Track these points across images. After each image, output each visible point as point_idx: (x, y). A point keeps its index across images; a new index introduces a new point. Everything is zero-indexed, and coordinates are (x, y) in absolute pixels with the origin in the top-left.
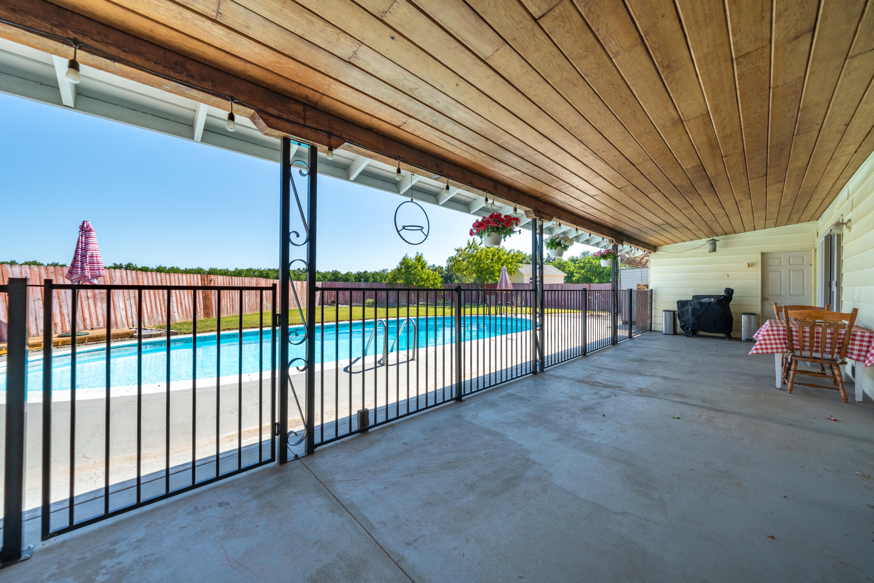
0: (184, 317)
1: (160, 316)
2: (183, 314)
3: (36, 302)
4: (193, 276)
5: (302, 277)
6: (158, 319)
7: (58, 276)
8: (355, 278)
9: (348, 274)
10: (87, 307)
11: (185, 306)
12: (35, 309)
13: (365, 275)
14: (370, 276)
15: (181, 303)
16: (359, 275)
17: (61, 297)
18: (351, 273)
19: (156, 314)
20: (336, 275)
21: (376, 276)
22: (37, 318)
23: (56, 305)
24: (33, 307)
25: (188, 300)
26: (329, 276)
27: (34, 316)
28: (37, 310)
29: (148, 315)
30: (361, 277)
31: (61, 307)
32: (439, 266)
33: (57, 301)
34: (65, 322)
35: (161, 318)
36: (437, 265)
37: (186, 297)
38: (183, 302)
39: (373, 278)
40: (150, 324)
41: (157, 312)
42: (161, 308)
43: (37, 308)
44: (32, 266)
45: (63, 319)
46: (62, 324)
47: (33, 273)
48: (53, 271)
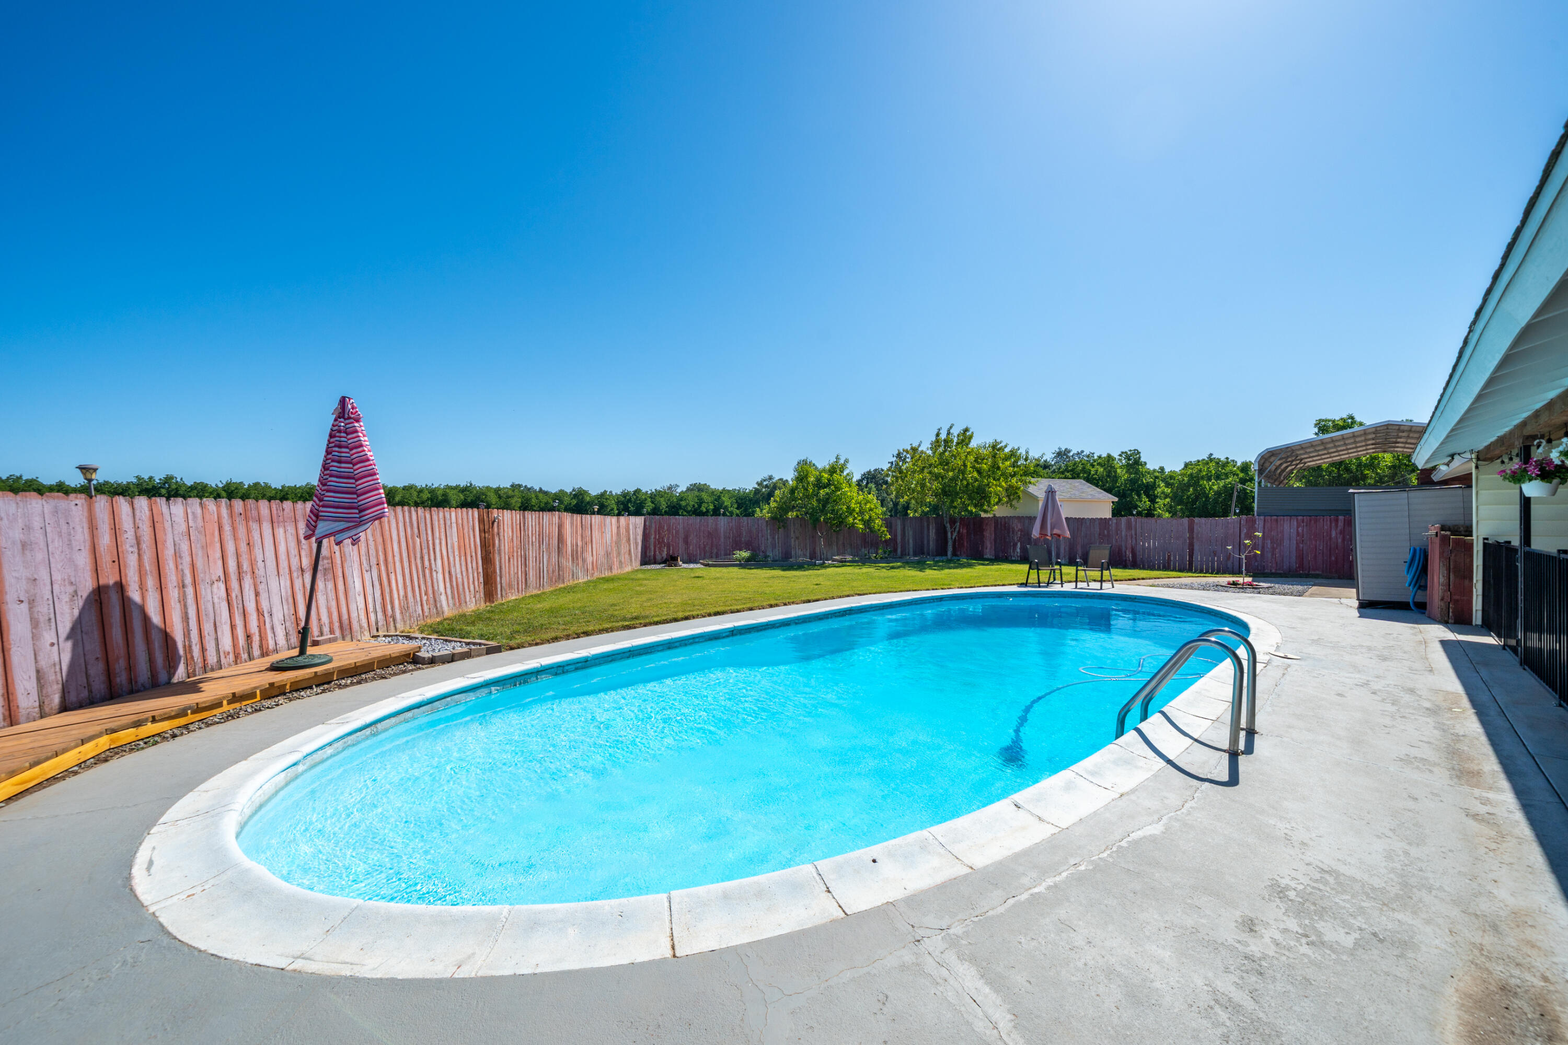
0: (455, 604)
1: (419, 604)
2: (453, 598)
3: (215, 586)
4: (467, 513)
5: (513, 501)
6: (416, 611)
7: (251, 523)
8: (618, 503)
9: (603, 495)
10: (302, 592)
11: (456, 578)
12: (213, 603)
13: (637, 497)
14: (646, 499)
15: (450, 572)
16: (625, 497)
17: (256, 571)
18: (611, 492)
19: (412, 600)
20: (580, 497)
21: (658, 498)
22: (218, 624)
23: (249, 590)
24: (209, 598)
25: (461, 564)
26: (567, 500)
27: (212, 621)
28: (217, 606)
29: (400, 603)
30: (629, 501)
31: (257, 594)
32: (781, 479)
33: (251, 581)
34: (265, 629)
35: (420, 607)
36: (776, 478)
37: (457, 559)
38: (453, 570)
39: (652, 502)
40: (405, 622)
41: (414, 596)
42: (419, 587)
43: (216, 600)
44: (205, 499)
45: (262, 624)
46: (260, 636)
47: (207, 516)
48: (241, 510)
